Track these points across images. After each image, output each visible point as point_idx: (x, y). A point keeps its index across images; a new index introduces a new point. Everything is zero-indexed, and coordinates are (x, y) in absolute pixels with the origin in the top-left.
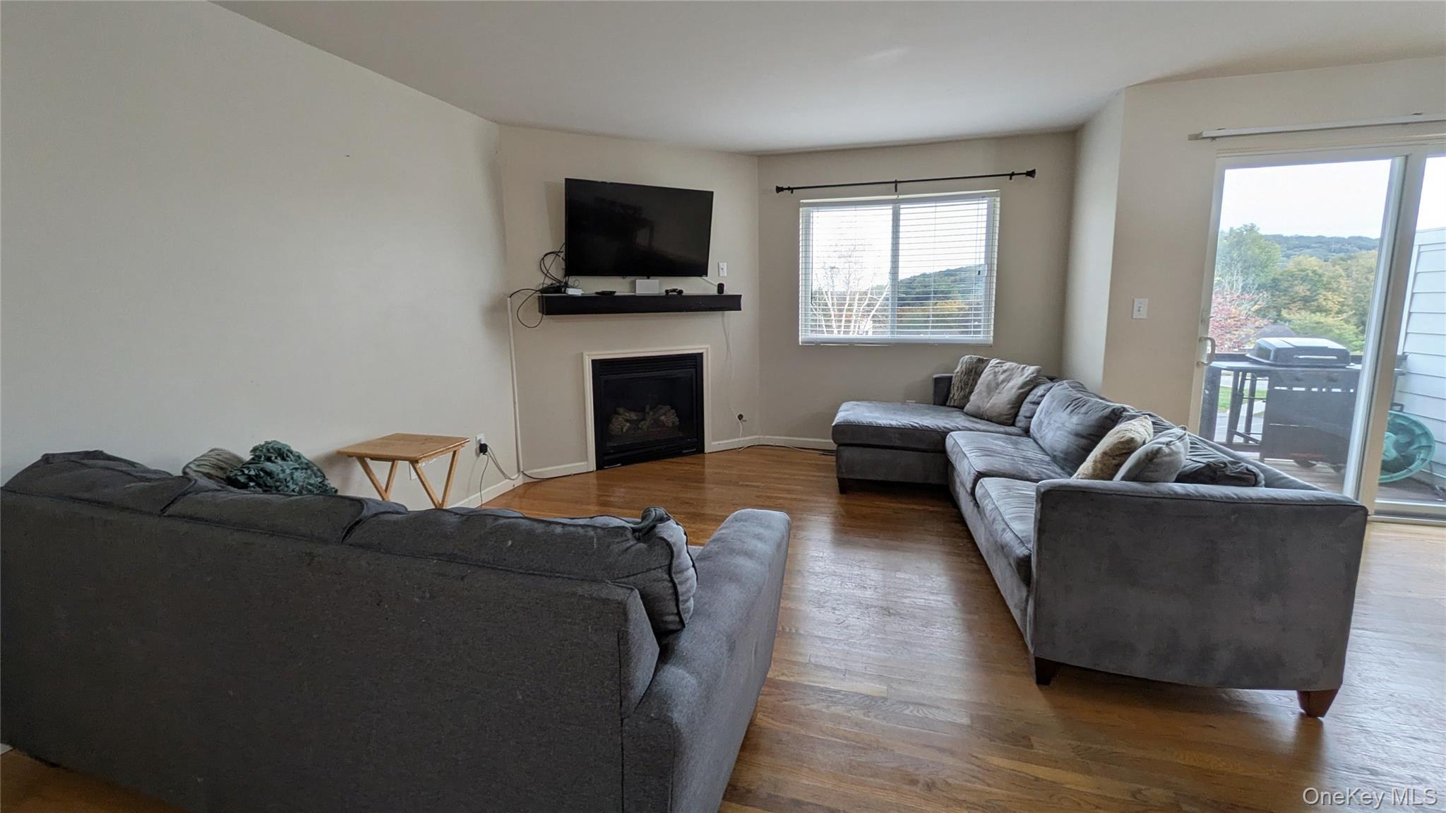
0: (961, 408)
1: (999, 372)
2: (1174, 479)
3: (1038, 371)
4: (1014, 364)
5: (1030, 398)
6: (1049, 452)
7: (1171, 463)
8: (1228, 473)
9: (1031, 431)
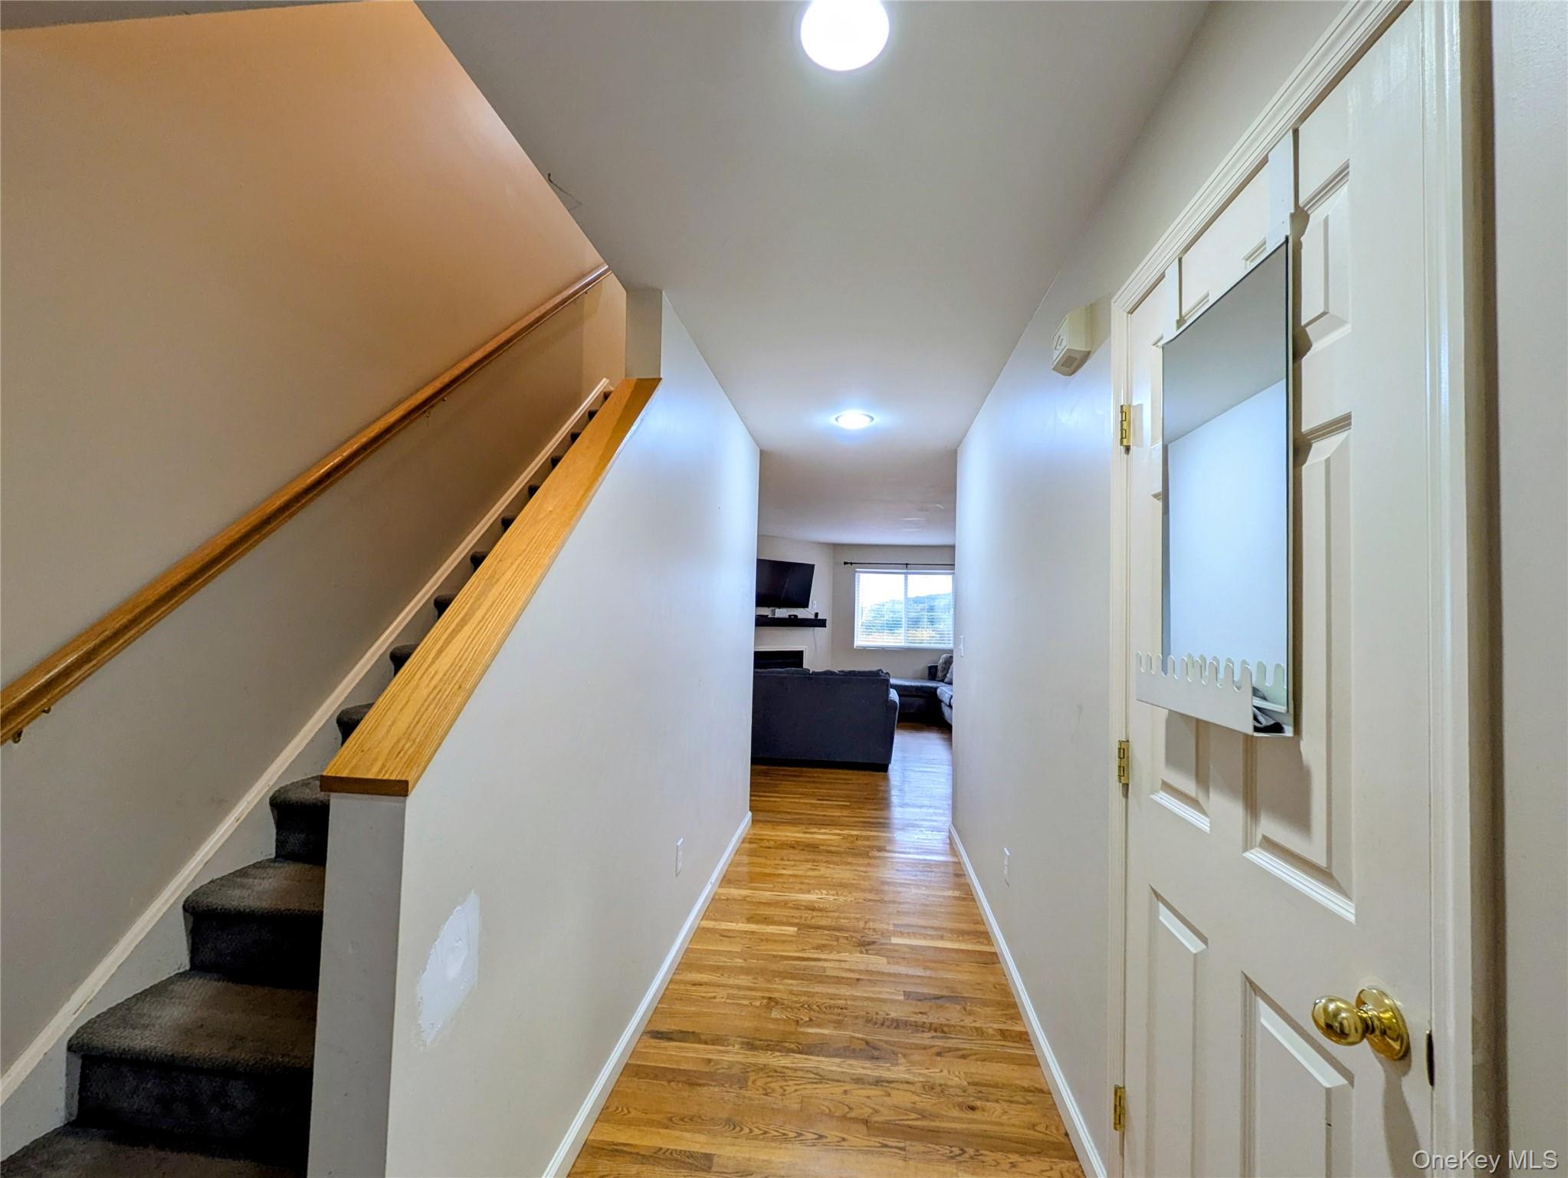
0: (942, 680)
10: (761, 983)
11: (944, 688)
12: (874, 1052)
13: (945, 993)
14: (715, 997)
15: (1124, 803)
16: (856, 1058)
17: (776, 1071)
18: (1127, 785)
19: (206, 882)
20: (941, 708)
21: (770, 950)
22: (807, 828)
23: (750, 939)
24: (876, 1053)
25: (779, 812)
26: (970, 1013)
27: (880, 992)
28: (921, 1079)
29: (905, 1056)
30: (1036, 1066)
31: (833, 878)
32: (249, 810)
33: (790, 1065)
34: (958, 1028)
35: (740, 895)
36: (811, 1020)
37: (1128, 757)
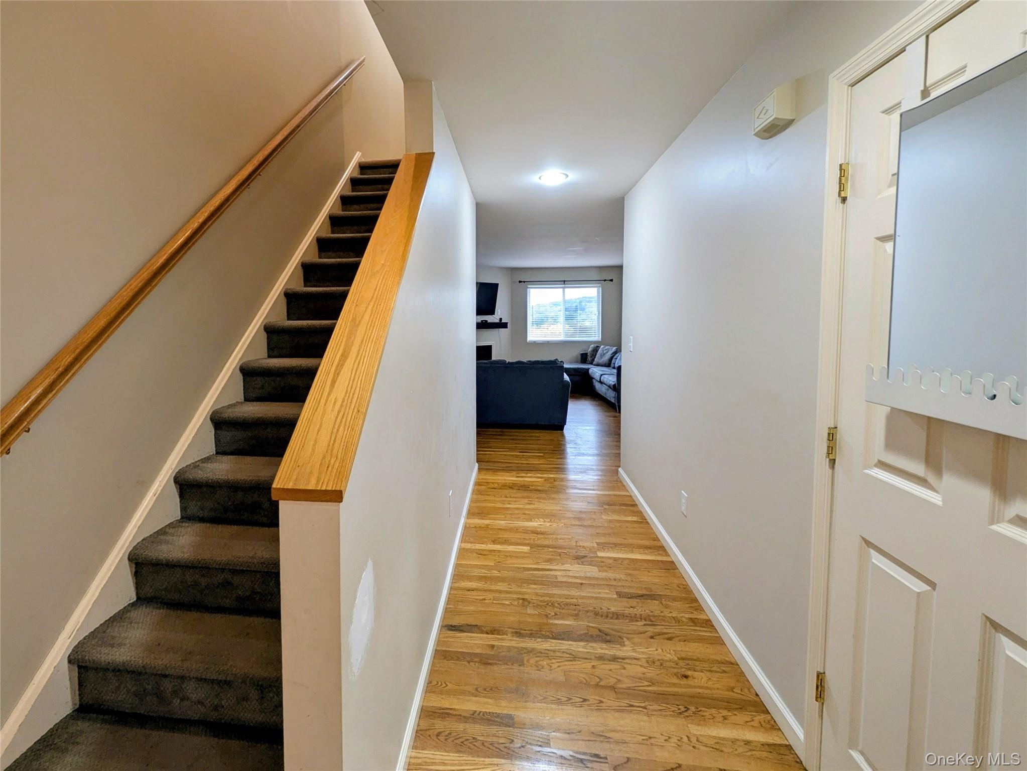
0: (591, 364)
1: (605, 350)
4: (609, 347)
5: (615, 357)
10: (515, 588)
11: (594, 369)
12: (606, 636)
13: (644, 592)
14: (485, 599)
15: (831, 474)
16: (595, 641)
17: (541, 653)
18: (834, 460)
19: (140, 540)
20: (592, 383)
21: (514, 564)
22: (518, 474)
23: (499, 556)
24: (608, 638)
25: (494, 462)
26: (667, 607)
27: (599, 593)
28: (644, 656)
29: (628, 639)
30: (722, 644)
31: (545, 510)
32: (161, 488)
33: (549, 648)
34: (661, 618)
35: (483, 524)
36: (556, 614)
37: (836, 439)
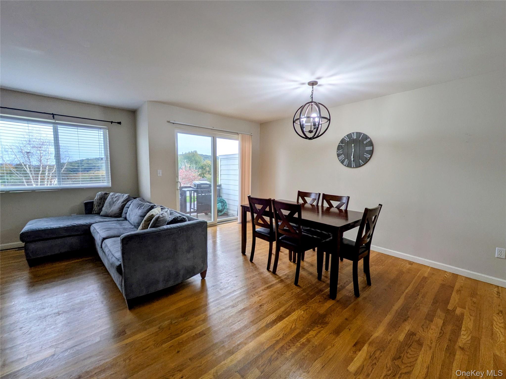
0: (98, 214)
1: (114, 197)
2: (166, 224)
3: (129, 196)
4: (120, 194)
5: (126, 206)
6: (133, 224)
7: (164, 219)
8: (179, 220)
9: (127, 218)
